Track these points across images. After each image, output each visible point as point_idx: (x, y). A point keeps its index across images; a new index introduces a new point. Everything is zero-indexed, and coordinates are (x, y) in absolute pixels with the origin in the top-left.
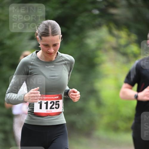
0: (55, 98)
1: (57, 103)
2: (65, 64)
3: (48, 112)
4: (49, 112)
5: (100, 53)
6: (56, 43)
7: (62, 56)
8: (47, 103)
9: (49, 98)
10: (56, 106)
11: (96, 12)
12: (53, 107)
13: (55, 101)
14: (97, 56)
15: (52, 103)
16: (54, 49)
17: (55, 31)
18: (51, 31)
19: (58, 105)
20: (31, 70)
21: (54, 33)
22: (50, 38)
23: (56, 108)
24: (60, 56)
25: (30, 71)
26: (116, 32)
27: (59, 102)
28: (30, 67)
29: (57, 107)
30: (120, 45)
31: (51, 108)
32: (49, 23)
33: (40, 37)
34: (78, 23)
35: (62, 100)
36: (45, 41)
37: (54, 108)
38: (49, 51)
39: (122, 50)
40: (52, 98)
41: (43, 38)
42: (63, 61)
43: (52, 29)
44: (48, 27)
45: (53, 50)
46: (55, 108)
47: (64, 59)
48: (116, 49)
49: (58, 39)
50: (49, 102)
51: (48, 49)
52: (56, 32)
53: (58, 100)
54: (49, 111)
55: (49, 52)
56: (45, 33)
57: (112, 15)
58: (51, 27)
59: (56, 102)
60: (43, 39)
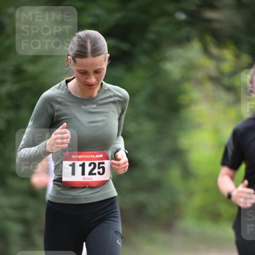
0: (97, 156)
1: (101, 165)
2: (114, 102)
3: (85, 181)
4: (87, 180)
5: (187, 86)
6: (98, 68)
7: (108, 90)
8: (83, 166)
9: (86, 157)
10: (99, 170)
11: (182, 16)
12: (93, 172)
13: (97, 162)
14: (183, 92)
15: (92, 165)
16: (96, 78)
17: (98, 48)
18: (91, 48)
19: (103, 168)
20: (57, 111)
21: (96, 52)
22: (90, 60)
23: (99, 173)
24: (106, 89)
25: (56, 114)
26: (215, 51)
27: (103, 163)
28: (57, 106)
29: (101, 172)
30: (222, 74)
31: (91, 173)
32: (87, 36)
33: (74, 59)
34: (151, 36)
35: (109, 161)
36: (82, 65)
37: (95, 174)
38: (87, 80)
39: (226, 81)
40: (91, 156)
41: (78, 60)
42: (111, 97)
43: (91, 46)
44: (86, 42)
45: (95, 80)
46: (97, 174)
47: (111, 94)
48: (216, 80)
49: (103, 61)
50: (87, 163)
51: (87, 79)
52: (100, 50)
53: (103, 160)
54: (87, 178)
55: (87, 82)
56: (81, 52)
57: (210, 21)
58: (91, 42)
59: (99, 164)
60: (77, 62)
